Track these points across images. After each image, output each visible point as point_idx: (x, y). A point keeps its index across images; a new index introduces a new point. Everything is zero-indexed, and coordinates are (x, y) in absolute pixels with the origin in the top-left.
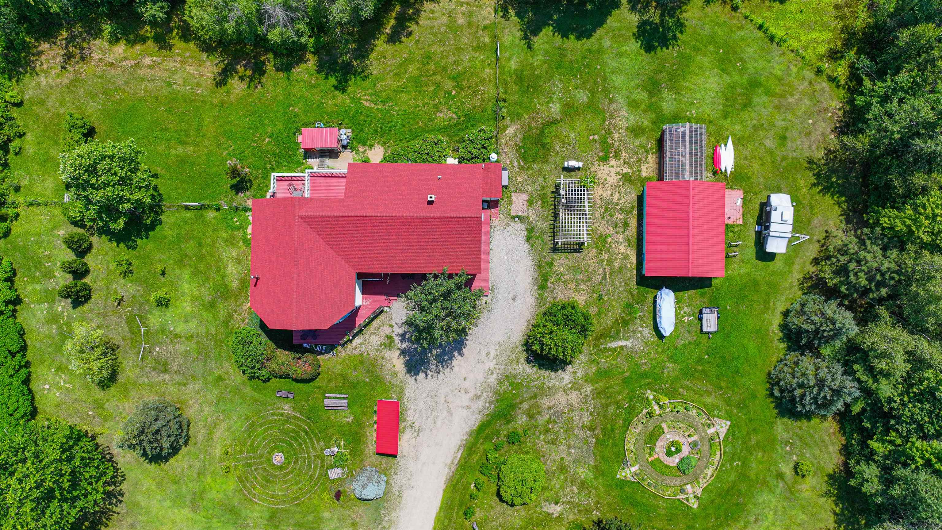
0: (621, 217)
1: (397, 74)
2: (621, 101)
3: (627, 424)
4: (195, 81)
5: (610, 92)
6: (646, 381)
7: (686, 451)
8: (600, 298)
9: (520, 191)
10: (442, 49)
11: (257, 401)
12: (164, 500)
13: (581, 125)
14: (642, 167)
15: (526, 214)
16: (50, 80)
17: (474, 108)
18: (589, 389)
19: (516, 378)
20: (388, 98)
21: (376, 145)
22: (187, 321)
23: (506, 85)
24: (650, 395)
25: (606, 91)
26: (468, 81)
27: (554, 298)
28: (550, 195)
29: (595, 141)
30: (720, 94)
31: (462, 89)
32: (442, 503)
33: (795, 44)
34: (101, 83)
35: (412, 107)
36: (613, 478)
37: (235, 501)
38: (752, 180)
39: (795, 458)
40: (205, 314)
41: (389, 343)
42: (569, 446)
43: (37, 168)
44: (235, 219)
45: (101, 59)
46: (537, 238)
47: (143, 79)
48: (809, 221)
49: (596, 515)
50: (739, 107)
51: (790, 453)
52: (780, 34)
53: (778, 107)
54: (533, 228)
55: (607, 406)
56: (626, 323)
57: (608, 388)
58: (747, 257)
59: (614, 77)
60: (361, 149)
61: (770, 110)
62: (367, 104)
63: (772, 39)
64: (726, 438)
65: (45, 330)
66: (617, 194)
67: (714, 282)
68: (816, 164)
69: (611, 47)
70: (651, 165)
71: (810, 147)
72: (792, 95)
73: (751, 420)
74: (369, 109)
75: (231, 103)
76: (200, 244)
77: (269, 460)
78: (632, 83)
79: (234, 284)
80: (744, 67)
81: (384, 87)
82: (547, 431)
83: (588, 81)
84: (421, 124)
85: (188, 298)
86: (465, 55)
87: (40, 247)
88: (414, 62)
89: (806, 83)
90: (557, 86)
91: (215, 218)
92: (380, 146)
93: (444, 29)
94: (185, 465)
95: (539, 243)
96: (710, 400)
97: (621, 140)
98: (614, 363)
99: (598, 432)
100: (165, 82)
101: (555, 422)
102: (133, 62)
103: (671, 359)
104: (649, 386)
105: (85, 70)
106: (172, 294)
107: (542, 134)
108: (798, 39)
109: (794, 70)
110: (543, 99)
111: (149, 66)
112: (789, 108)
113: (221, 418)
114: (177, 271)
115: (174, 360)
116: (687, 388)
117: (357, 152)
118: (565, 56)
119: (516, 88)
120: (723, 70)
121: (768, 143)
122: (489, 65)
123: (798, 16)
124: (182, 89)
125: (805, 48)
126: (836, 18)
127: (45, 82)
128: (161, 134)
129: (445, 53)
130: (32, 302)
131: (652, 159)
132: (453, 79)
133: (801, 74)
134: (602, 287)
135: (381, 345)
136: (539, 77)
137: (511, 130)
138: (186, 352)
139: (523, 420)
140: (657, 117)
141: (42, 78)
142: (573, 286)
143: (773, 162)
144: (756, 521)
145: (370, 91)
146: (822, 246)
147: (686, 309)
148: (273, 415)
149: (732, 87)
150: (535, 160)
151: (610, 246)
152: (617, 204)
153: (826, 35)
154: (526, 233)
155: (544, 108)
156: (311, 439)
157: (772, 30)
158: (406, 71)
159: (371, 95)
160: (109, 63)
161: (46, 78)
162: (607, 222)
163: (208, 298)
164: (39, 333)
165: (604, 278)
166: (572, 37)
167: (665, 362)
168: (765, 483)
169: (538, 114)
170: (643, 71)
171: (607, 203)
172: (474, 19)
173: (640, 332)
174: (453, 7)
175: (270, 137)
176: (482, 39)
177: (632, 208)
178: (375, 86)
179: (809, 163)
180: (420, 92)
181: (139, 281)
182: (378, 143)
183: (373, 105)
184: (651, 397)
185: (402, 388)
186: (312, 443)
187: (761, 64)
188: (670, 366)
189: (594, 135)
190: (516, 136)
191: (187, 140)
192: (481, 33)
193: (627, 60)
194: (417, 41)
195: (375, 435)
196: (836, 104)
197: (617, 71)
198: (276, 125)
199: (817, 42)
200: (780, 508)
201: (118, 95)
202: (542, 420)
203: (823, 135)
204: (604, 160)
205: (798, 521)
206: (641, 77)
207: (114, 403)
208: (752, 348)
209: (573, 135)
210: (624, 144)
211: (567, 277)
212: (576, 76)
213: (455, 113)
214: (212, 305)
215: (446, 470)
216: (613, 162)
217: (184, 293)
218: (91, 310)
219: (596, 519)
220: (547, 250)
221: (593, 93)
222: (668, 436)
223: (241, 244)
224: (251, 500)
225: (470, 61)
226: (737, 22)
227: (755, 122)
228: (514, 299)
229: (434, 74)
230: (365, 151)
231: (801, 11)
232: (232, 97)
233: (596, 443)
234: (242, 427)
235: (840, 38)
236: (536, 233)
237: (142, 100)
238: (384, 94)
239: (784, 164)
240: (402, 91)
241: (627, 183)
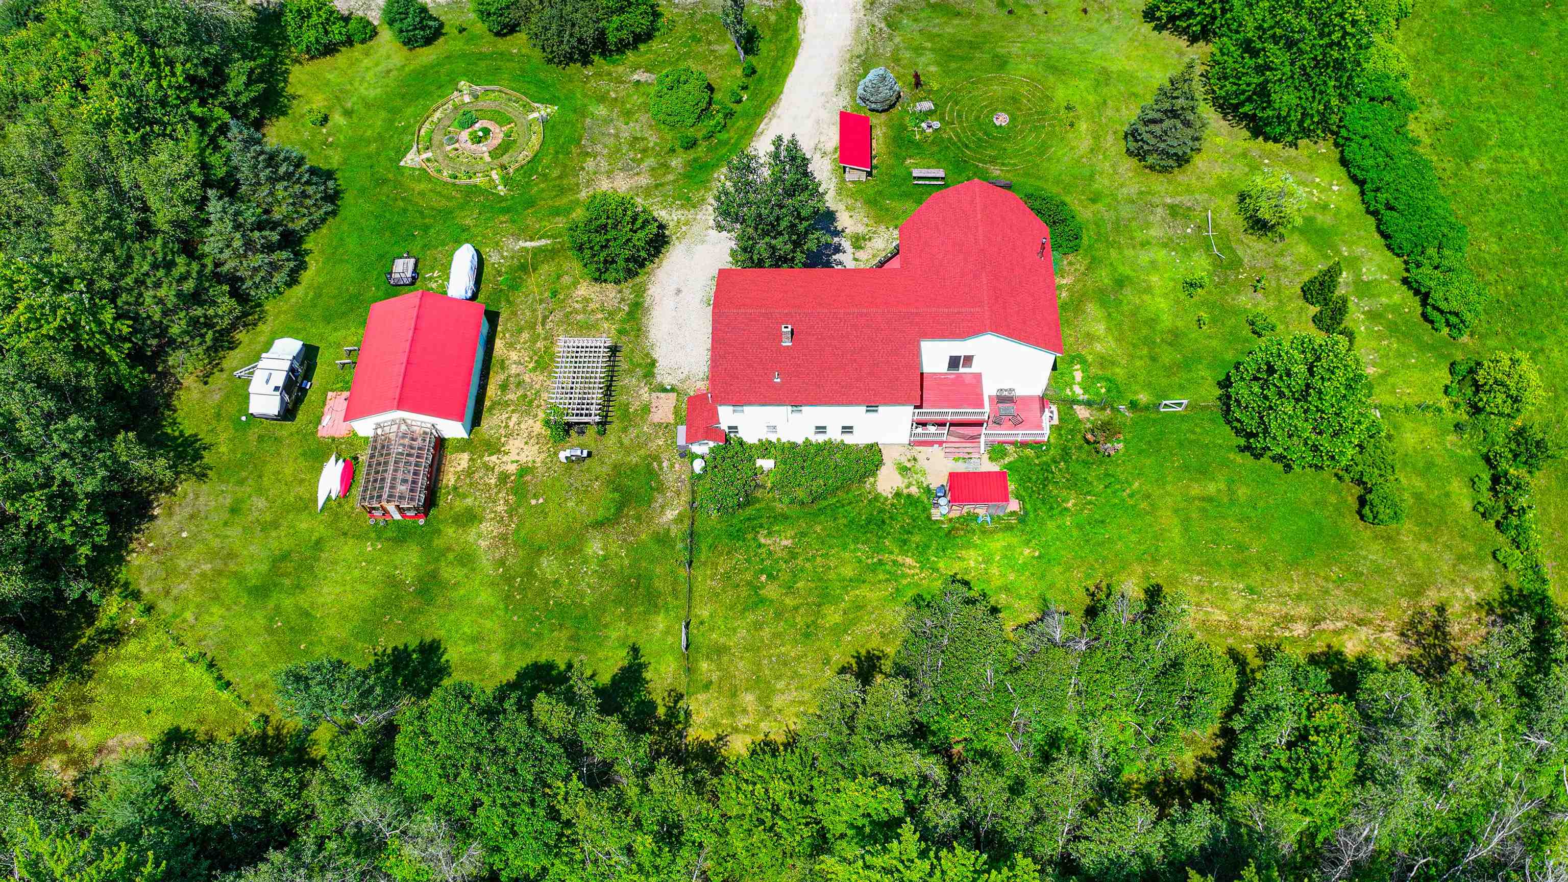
0: (511, 396)
1: (859, 608)
2: (486, 564)
3: (535, 159)
4: (1207, 595)
5: (501, 576)
6: (503, 204)
7: (465, 134)
8: (555, 294)
9: (660, 425)
10: (783, 649)
11: (1039, 178)
12: (1146, 78)
13: (555, 519)
14: (466, 466)
15: (654, 395)
16: (1459, 594)
17: (729, 553)
19: (682, 205)
20: (873, 569)
21: (890, 496)
22: (1153, 263)
23: (674, 590)
24: (502, 190)
25: (508, 578)
26: (739, 596)
27: (620, 292)
28: (614, 419)
29: (535, 496)
30: (321, 575)
31: (749, 583)
32: (784, 82)
33: (177, 655)
34: (1370, 590)
35: (833, 555)
36: (562, 106)
37: (1052, 79)
38: (300, 451)
39: (324, 131)
40: (1128, 272)
41: (858, 242)
42: (617, 136)
43: (1438, 461)
44: (1103, 390)
45: (1381, 632)
46: (640, 365)
47: (1299, 597)
48: (227, 397)
49: (589, 71)
50: (295, 556)
51: (329, 134)
52: (196, 673)
53: (231, 555)
54: (645, 376)
55: (560, 177)
56: (523, 268)
57: (556, 196)
58: (331, 350)
59: (493, 601)
60: (914, 490)
61: (245, 553)
62: (909, 561)
63: (211, 665)
64: (408, 148)
65: (1359, 250)
66: (511, 424)
68: (195, 474)
69: (489, 653)
70: (452, 469)
71: (197, 497)
72: (203, 575)
73: (371, 167)
74: (904, 553)
75: (1139, 560)
76: (1154, 359)
77: (1013, 119)
78: (462, 592)
79: (1092, 309)
80: (271, 619)
81: (883, 588)
82: (644, 151)
83: (538, 594)
84: (818, 529)
85: (1157, 291)
86: (743, 638)
87: (1398, 350)
88: (832, 629)
89: (175, 592)
90: (588, 585)
91: (1135, 393)
92: (885, 494)
93: (781, 685)
94: (1124, 111)
95: (637, 359)
96: (423, 186)
97: (494, 502)
98: (543, 224)
99: (576, 151)
100: (1259, 594)
101: (633, 160)
102: (1323, 626)
103: (465, 229)
104: (502, 199)
105: (1404, 612)
106: (1182, 296)
107: (621, 506)
108: (167, 664)
109: (188, 615)
110: (614, 565)
111: (1293, 619)
112: (213, 555)
113: (1084, 160)
114: (1180, 324)
115: (1163, 219)
116: (449, 198)
117: (919, 485)
118: (571, 638)
119: (658, 584)
120: (307, 614)
121: (261, 503)
122: (702, 623)
123: (156, 704)
124: (1227, 583)
125: (161, 649)
126: (92, 700)
127: (1467, 591)
128: (1249, 511)
129: (779, 642)
130: (1387, 281)
131: (449, 479)
132: (762, 601)
133: (179, 608)
134: (551, 306)
135: (870, 239)
136: (618, 601)
137: (670, 514)
138: (1147, 228)
139: (676, 162)
140: (430, 541)
141: (1474, 598)
142: (592, 306)
143: (260, 477)
144: (389, 72)
145: (905, 582)
146: (218, 364)
147: (434, 285)
148: (1015, 165)
149: (298, 586)
150: (634, 469)
151: (531, 358)
152: (513, 411)
153: (118, 670)
154: (656, 371)
155: (613, 548)
156: (960, 140)
157: (208, 679)
158: (845, 613)
159: (904, 576)
160: (1365, 625)
161: (1467, 599)
162: (531, 388)
163: (1127, 291)
164: (1366, 246)
165: (545, 318)
167: (475, 226)
168: (368, 106)
169: (625, 540)
170: (442, 612)
171: (528, 413)
172: (725, 702)
173: (503, 257)
174: (762, 724)
175: (1066, 509)
176: (713, 667)
177: (491, 409)
178: (897, 589)
179: (205, 475)
180: (820, 580)
181: (1235, 312)
182: (886, 499)
183: (900, 558)
184: (500, 187)
185: (840, 194)
186: (957, 135)
187: (239, 625)
188: (468, 221)
189: (536, 505)
190: (662, 507)
191: (1204, 504)
192: (714, 678)
193: (466, 629)
194: (827, 662)
195: (874, 145)
196: (135, 559)
198: (1058, 527)
199: (137, 658)
200: (357, 84)
201: (1336, 572)
202: (651, 161)
203: (170, 515)
204: (525, 470)
205: (336, 72)
206: (447, 602)
207: (1236, 172)
208: (352, 243)
209: (570, 504)
210: (490, 498)
211: (600, 316)
212: (556, 603)
213: (760, 546)
214: (1120, 283)
215: (779, 112)
216: (512, 468)
217: (1165, 298)
218: (1298, 274)
219: (589, 66)
220: (625, 350)
222: (485, 149)
223: (1090, 358)
224: (1033, 80)
225: (734, 630)
226: (265, 697)
227: (274, 534)
228: (679, 291)
229: (796, 609)
230: (908, 487)
231: (149, 712)
232: (1140, 571)
233: (581, 140)
234: (1055, 152)
235: (95, 664)
236: (640, 372)
237: (1293, 564)
238: (881, 577)
239: (244, 474)
240: (851, 580)
241: (493, 441)
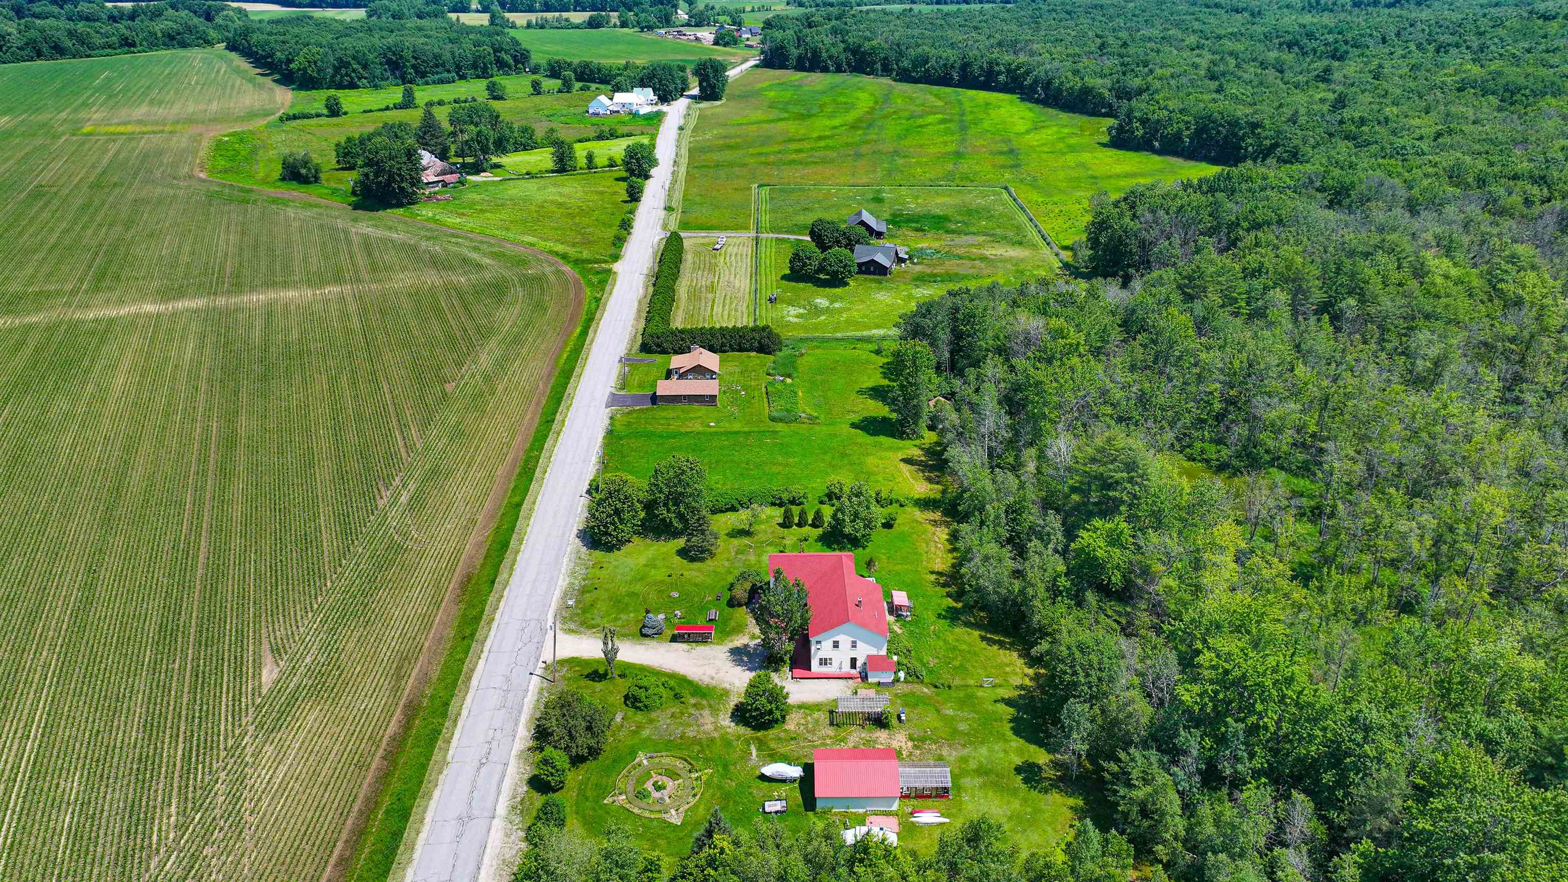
1: (958, 640)
3: (684, 758)
5: (971, 745)
6: (721, 769)
7: (657, 795)
13: (938, 725)
18: (716, 735)
19: (724, 697)
20: (938, 636)
23: (963, 690)
24: (708, 771)
25: (971, 743)
26: (961, 672)
27: (792, 713)
31: (954, 669)
36: (640, 749)
42: (668, 725)
57: (716, 746)
59: (985, 748)
64: (665, 822)
67: (810, 814)
69: (1011, 747)
78: (983, 760)
81: (946, 634)
82: (682, 713)
83: (977, 732)
88: (968, 647)
90: (968, 715)
96: (700, 811)
99: (679, 741)
101: (689, 717)
103: (740, 785)
104: (717, 770)
110: (956, 707)
116: (713, 796)
118: (994, 720)
119: (961, 695)
129: (980, 661)
132: (962, 666)
134: (802, 740)
136: (973, 706)
139: (693, 701)
145: (942, 628)
155: (948, 707)
158: (962, 644)
159: (939, 629)
166: (1012, 725)
170: (996, 765)
178: (946, 630)
183: (932, 630)
184: (706, 772)
189: (931, 732)
193: (1003, 756)
194: (985, 649)
197: (991, 750)
202: (691, 711)
204: (910, 739)
206: (990, 765)
209: (928, 720)
212: (980, 726)
215: (656, 665)
221: (967, 734)
222: (670, 784)
229: (963, 657)
233: (670, 739)
238: (941, 634)
